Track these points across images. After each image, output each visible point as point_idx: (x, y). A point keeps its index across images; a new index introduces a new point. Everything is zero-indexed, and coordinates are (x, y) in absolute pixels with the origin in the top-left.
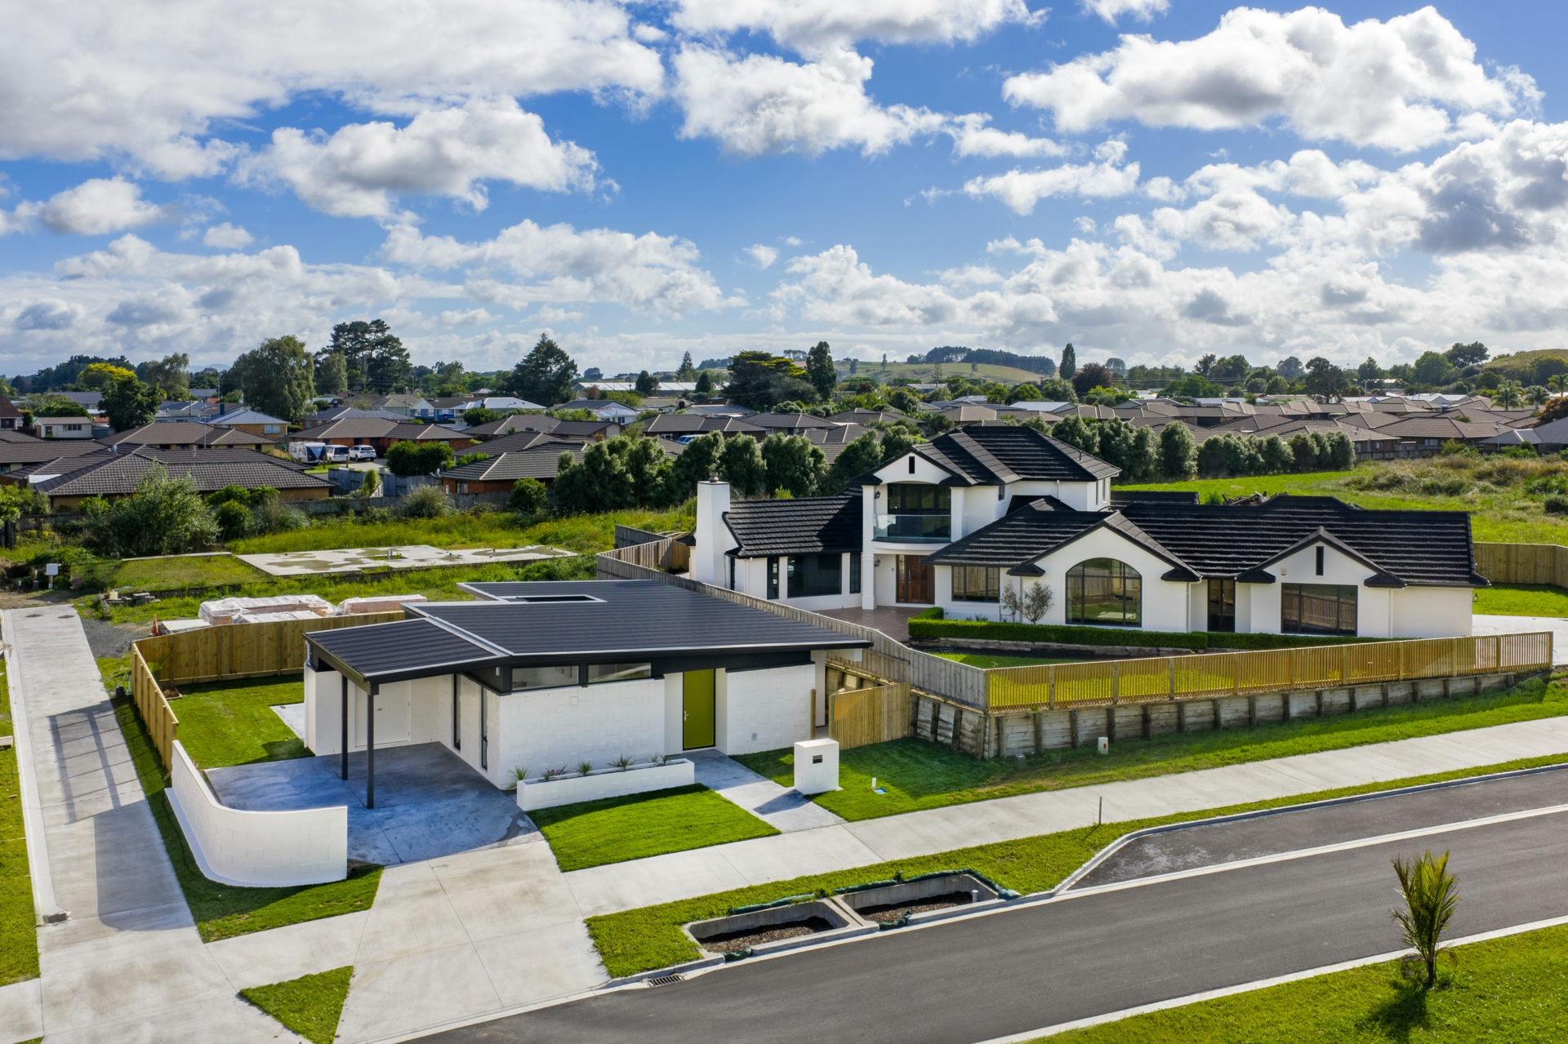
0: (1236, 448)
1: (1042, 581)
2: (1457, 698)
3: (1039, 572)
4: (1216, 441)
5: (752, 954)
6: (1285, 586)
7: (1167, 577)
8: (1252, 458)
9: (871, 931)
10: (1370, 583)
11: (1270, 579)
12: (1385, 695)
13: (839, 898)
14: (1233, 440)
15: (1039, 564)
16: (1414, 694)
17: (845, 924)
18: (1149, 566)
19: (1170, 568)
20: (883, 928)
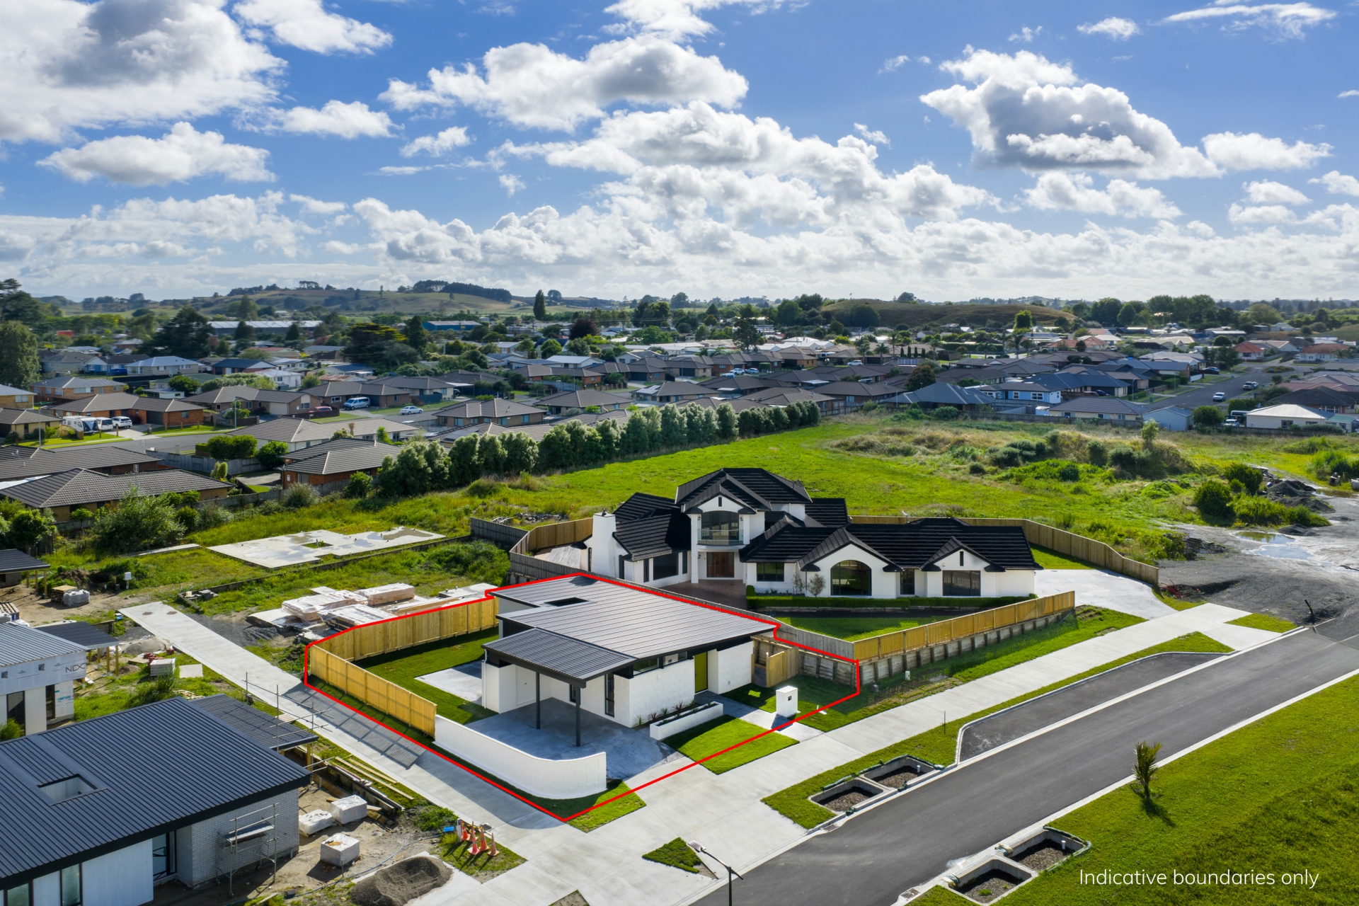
0: (759, 417)
1: (820, 574)
2: (1040, 629)
3: (817, 569)
4: (747, 413)
5: (856, 810)
6: (945, 572)
7: (886, 569)
8: (767, 422)
9: (895, 793)
10: (987, 569)
11: (937, 569)
12: (1011, 632)
13: (862, 776)
14: (756, 412)
15: (817, 564)
16: (1023, 630)
17: (882, 791)
18: (875, 564)
19: (886, 565)
20: (900, 791)
